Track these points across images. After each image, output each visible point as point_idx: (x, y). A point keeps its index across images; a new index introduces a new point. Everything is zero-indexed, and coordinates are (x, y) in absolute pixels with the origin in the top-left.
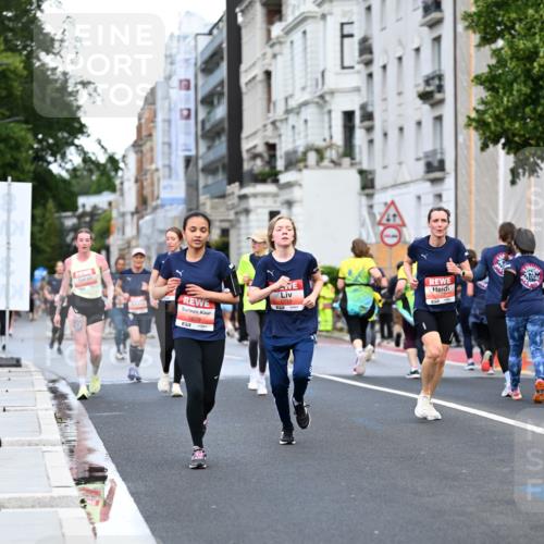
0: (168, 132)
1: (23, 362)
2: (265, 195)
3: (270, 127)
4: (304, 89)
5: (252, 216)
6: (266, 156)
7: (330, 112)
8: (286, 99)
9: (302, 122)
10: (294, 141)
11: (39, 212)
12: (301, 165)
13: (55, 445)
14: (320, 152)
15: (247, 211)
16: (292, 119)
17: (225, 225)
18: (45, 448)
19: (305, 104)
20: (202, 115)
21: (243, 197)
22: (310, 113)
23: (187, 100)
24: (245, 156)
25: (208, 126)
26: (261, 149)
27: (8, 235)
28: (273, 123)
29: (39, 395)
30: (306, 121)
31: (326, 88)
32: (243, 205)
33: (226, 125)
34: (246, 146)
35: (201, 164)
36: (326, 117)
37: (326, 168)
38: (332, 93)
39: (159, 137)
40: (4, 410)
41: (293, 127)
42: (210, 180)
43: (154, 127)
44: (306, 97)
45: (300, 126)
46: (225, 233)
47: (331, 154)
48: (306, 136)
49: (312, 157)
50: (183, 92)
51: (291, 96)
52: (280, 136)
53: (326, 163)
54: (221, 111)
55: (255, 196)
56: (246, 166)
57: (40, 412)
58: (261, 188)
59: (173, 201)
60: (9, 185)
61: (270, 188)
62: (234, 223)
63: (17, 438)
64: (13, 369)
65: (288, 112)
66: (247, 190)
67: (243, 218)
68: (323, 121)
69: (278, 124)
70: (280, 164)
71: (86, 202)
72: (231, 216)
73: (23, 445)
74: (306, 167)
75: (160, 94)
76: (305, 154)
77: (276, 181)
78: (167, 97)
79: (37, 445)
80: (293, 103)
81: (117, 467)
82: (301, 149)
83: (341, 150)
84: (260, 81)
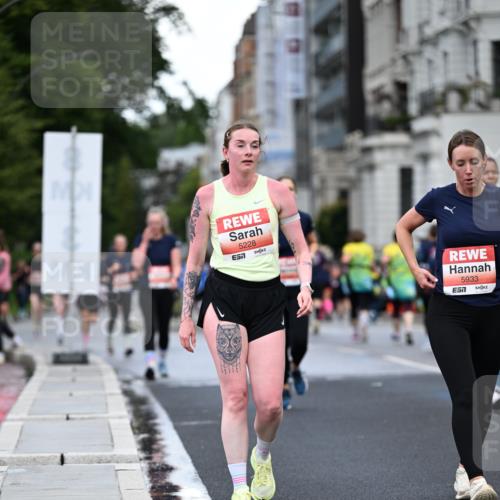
0: (271, 69)
1: (92, 358)
2: (393, 147)
3: (400, 62)
4: (442, 13)
5: (379, 174)
6: (395, 97)
7: (475, 43)
8: (421, 27)
9: (440, 54)
10: (430, 79)
11: (110, 169)
12: (439, 109)
13: (131, 462)
14: (463, 93)
15: (371, 168)
16: (428, 52)
17: (344, 185)
18: (118, 466)
19: (445, 32)
20: (315, 47)
21: (367, 150)
22: (450, 44)
23: (296, 29)
24: (369, 97)
25: (323, 61)
26: (389, 89)
27: (73, 199)
28: (405, 57)
29: (110, 400)
30: (445, 54)
31: (471, 12)
32: (367, 160)
33: (344, 60)
34: (370, 85)
35: (313, 108)
36: (471, 49)
37: (472, 112)
38: (478, 18)
39: (260, 75)
40: (68, 418)
41: (430, 62)
42: (325, 128)
43: (254, 64)
44: (446, 23)
45: (439, 61)
46: (344, 195)
47: (479, 95)
48: (446, 72)
49: (454, 99)
50: (290, 20)
51: (427, 22)
52: (412, 73)
53: (472, 106)
54: (338, 43)
55: (382, 148)
56: (371, 110)
57: (112, 422)
58: (389, 138)
59: (278, 156)
60: (74, 138)
61: (400, 138)
62: (356, 183)
63: (84, 454)
64: (79, 367)
65: (423, 42)
66: (373, 141)
67: (366, 176)
68: (466, 53)
69: (411, 58)
70: (413, 108)
71: (170, 157)
72: (352, 173)
73: (91, 462)
74: (446, 111)
75: (261, 21)
76: (444, 95)
77: (407, 129)
78: (270, 26)
79: (109, 462)
80: (429, 31)
81: (209, 489)
82: (440, 89)
83: (490, 90)
84: (388, 5)
